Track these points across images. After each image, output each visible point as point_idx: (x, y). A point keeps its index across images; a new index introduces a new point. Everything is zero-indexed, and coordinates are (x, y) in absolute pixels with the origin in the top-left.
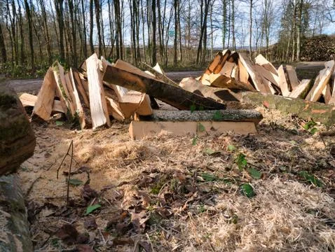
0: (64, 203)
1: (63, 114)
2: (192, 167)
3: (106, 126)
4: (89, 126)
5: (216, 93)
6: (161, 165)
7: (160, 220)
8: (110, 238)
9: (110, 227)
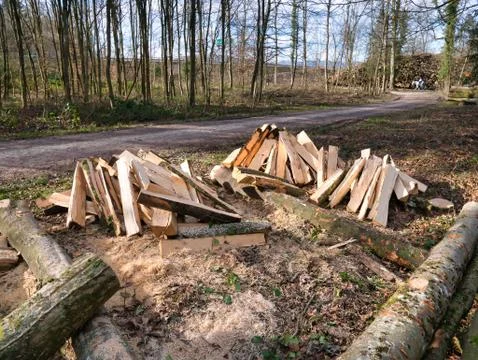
0: (122, 309)
1: (96, 217)
2: (200, 282)
3: (139, 235)
4: (123, 233)
5: (245, 189)
6: (180, 280)
7: (176, 317)
8: (150, 327)
9: (150, 322)
